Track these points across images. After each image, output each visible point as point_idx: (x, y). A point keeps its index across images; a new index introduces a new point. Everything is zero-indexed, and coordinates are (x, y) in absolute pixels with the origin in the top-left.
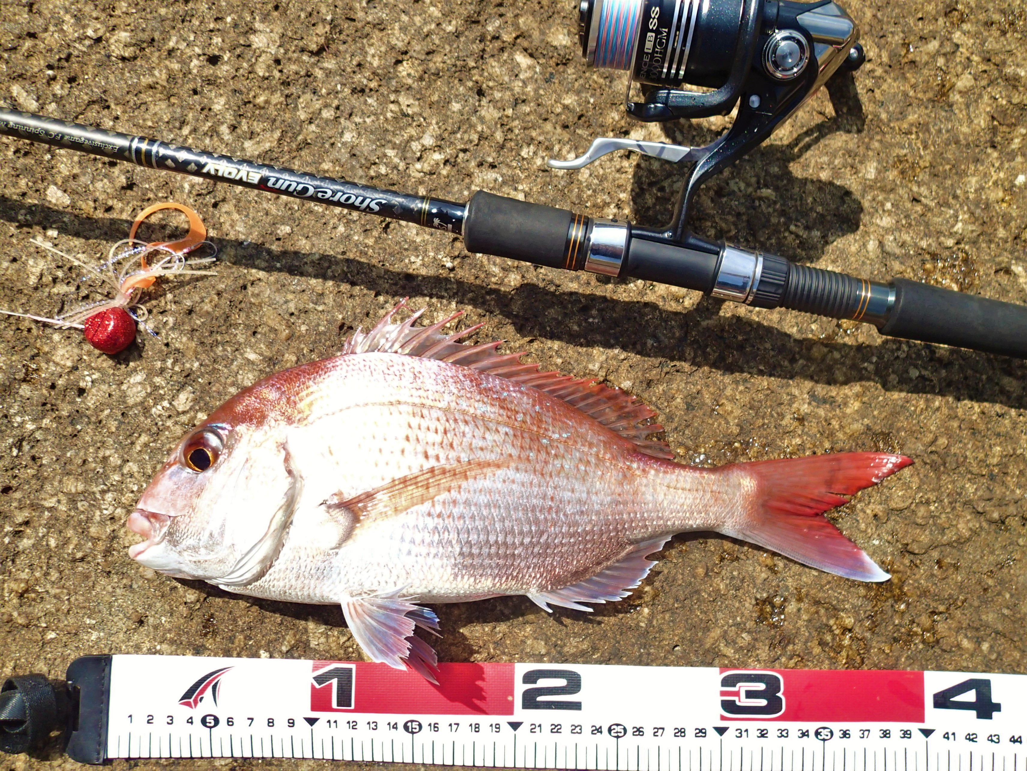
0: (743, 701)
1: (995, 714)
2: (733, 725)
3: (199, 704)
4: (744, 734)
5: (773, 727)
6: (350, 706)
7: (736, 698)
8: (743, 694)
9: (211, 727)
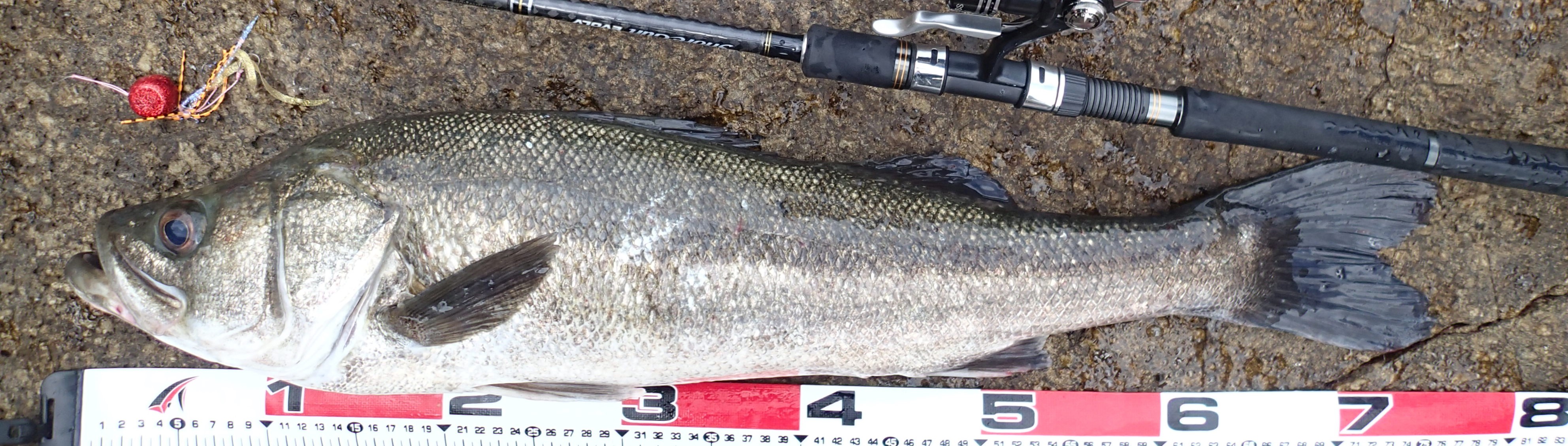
0: (642, 409)
1: (856, 421)
2: (632, 429)
3: (168, 409)
4: (642, 436)
5: (667, 431)
6: (299, 409)
7: (636, 406)
8: (642, 403)
9: (178, 429)
